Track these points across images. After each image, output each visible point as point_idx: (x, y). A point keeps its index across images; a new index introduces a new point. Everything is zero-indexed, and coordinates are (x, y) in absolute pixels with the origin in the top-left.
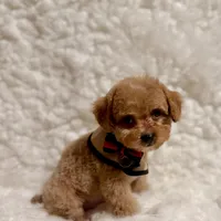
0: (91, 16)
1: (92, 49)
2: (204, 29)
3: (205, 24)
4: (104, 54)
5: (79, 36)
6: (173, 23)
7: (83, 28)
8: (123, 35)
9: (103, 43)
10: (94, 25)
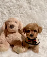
0: (20, 11)
1: (20, 17)
2: (41, 14)
3: (41, 13)
4: (22, 18)
5: (17, 14)
6: (35, 13)
7: (18, 13)
8: (26, 14)
9: (22, 16)
10: (20, 12)
